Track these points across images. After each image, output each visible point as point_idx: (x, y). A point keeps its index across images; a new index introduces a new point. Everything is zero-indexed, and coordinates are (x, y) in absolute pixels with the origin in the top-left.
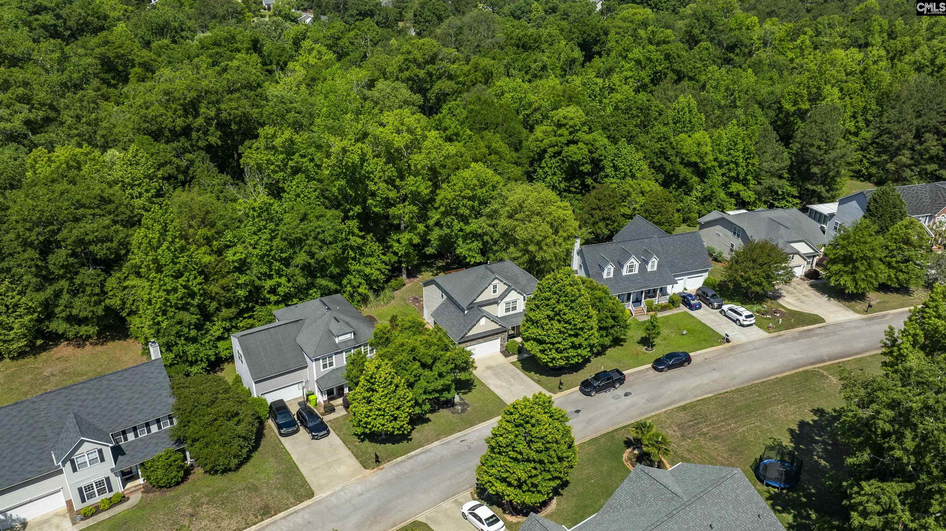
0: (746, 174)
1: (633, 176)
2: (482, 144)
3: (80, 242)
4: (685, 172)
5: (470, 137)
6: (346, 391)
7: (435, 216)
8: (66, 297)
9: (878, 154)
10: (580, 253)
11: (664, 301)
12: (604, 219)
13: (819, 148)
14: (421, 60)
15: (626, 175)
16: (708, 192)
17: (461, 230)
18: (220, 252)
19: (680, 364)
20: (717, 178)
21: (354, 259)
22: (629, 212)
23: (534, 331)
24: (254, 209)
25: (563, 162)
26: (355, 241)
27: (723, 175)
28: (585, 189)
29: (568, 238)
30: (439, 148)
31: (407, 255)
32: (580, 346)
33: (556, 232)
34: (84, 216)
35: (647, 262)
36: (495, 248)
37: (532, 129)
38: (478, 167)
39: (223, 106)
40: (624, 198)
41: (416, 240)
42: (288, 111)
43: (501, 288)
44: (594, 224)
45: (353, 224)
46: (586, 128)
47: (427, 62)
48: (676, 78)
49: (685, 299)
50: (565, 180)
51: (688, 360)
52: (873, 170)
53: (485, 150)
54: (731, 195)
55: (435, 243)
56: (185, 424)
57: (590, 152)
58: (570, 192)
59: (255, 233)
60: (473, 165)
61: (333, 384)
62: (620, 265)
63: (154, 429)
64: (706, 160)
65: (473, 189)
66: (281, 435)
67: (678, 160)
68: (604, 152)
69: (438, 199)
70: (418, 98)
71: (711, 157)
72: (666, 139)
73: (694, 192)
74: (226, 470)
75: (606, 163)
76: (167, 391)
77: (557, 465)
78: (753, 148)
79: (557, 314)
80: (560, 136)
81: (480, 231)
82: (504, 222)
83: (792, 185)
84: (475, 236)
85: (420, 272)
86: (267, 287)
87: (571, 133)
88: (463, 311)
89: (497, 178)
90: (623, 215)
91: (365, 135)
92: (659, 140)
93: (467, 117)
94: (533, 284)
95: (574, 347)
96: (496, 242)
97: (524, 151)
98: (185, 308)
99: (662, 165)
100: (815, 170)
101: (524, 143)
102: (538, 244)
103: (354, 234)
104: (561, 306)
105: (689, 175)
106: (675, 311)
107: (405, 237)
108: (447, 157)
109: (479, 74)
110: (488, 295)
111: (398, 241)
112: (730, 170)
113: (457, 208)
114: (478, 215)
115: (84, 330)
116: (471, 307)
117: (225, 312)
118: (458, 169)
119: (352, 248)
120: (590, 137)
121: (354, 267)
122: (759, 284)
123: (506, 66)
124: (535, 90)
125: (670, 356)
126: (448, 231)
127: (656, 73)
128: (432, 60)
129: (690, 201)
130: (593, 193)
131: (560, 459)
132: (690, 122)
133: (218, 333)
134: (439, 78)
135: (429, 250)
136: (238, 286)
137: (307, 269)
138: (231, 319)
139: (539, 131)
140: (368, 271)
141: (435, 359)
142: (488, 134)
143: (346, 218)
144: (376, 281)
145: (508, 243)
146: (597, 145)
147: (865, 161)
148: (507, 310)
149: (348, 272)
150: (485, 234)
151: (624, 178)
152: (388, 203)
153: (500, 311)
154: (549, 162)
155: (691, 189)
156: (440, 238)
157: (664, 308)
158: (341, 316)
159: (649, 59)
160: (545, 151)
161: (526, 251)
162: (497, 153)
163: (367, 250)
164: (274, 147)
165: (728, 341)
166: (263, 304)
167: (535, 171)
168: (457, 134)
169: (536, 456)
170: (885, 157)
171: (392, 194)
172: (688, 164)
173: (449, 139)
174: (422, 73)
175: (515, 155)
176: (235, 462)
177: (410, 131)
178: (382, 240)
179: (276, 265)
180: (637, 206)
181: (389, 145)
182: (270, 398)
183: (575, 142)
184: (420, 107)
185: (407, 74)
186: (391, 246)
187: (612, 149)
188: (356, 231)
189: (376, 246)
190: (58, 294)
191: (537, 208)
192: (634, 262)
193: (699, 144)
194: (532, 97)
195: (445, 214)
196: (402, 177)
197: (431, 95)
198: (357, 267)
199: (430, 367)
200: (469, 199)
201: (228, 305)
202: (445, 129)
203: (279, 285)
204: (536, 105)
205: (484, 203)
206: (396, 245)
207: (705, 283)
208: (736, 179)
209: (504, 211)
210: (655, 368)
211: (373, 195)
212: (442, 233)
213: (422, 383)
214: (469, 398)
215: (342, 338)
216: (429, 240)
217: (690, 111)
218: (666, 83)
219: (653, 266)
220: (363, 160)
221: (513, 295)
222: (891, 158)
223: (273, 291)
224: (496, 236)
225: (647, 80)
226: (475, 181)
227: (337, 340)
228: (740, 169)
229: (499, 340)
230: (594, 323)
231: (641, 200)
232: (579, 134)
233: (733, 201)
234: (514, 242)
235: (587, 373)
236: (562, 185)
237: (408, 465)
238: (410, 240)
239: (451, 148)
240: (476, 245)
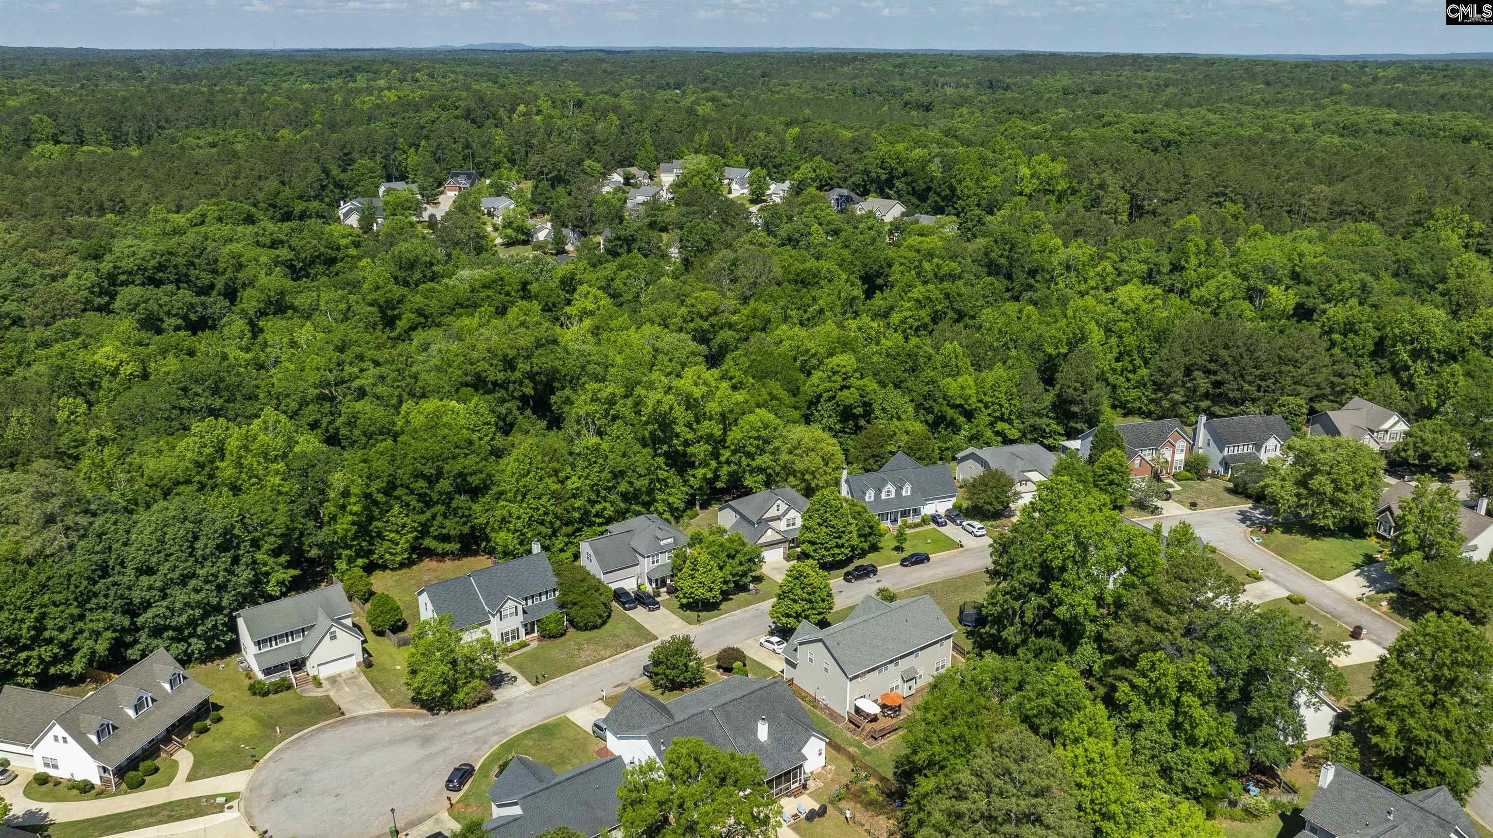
0: (1010, 414)
1: (899, 418)
2: (764, 391)
3: (460, 474)
4: (950, 413)
5: (753, 385)
6: (668, 582)
7: (726, 454)
8: (439, 518)
9: (1155, 391)
10: (847, 481)
11: (917, 520)
12: (873, 456)
13: (1075, 389)
14: (705, 314)
15: (892, 416)
16: (974, 431)
17: (748, 465)
18: (562, 482)
19: (922, 562)
20: (983, 418)
21: (660, 490)
22: (894, 449)
23: (809, 536)
24: (587, 448)
25: (838, 405)
26: (662, 474)
27: (989, 415)
28: (858, 428)
29: (837, 468)
30: (729, 397)
31: (700, 488)
32: (843, 546)
33: (827, 464)
34: (459, 455)
35: (901, 488)
36: (778, 479)
37: (809, 374)
38: (760, 411)
39: (535, 361)
40: (891, 437)
41: (710, 475)
42: (588, 362)
43: (783, 507)
44: (866, 460)
45: (661, 460)
46: (858, 375)
47: (710, 315)
48: (956, 316)
49: (935, 519)
50: (840, 421)
51: (927, 559)
52: (1152, 407)
53: (767, 397)
54: (997, 433)
55: (724, 478)
56: (563, 594)
57: (861, 396)
58: (845, 433)
59: (587, 467)
60: (757, 410)
61: (659, 576)
62: (879, 491)
63: (544, 598)
64: (970, 402)
65: (758, 431)
66: (626, 609)
67: (945, 402)
68: (873, 396)
69: (729, 439)
70: (703, 349)
71: (974, 399)
72: (933, 382)
73: (963, 432)
74: (595, 627)
75: (875, 406)
76: (551, 573)
77: (821, 604)
78: (1015, 390)
79: (825, 521)
80: (834, 382)
81: (764, 466)
82: (784, 457)
83: (1058, 424)
84: (761, 470)
85: (711, 505)
86: (594, 511)
87: (844, 379)
88: (753, 524)
89: (778, 421)
90: (890, 452)
91: (670, 388)
92: (927, 384)
93: (749, 367)
94: (807, 504)
95: (838, 546)
96: (778, 474)
97: (802, 396)
98: (542, 523)
99: (931, 407)
100: (1075, 409)
101: (802, 389)
102: (813, 473)
103: (661, 469)
104: (828, 515)
105: (955, 417)
106: (926, 528)
107: (700, 472)
108: (737, 404)
109: (757, 320)
110: (772, 512)
111: (694, 476)
112: (995, 411)
113: (744, 447)
114: (762, 452)
115: (448, 547)
116: (759, 522)
117: (565, 530)
118: (744, 413)
119: (658, 480)
120: (860, 383)
121: (660, 496)
122: (991, 504)
123: (782, 308)
124: (812, 337)
125: (912, 556)
126: (736, 468)
127: (937, 312)
128: (715, 313)
129: (958, 439)
130: (864, 432)
131: (823, 600)
132: (957, 366)
133: (561, 546)
134: (721, 328)
135: (719, 485)
136: (574, 509)
137: (625, 497)
138: (568, 536)
139: (817, 375)
140: (671, 500)
141: (737, 552)
142: (771, 383)
143: (656, 455)
144: (677, 509)
145: (787, 475)
146: (868, 390)
147: (1144, 399)
148: (788, 525)
149: (655, 500)
150: (768, 467)
151: (891, 419)
152: (687, 444)
153: (782, 525)
154: (825, 407)
155: (959, 429)
156: (729, 474)
157: (916, 526)
158: (662, 526)
159: (928, 298)
160: (820, 396)
161: (804, 480)
162: (777, 399)
163: (670, 481)
164: (598, 399)
165: (962, 546)
166: (589, 526)
167: (812, 414)
168: (741, 383)
169: (807, 596)
170: (1160, 394)
171: (690, 436)
172: (954, 406)
173: (734, 388)
174: (706, 325)
175: (793, 400)
176: (600, 621)
177: (706, 383)
178: (681, 472)
179: (603, 493)
180: (902, 444)
181: (688, 396)
182: (614, 586)
183: (848, 388)
184: (705, 356)
185: (692, 325)
186: (688, 481)
187: (881, 392)
188: (663, 466)
189: (677, 479)
190: (434, 517)
191: (811, 445)
192: (890, 487)
193: (962, 388)
194: (810, 345)
195: (734, 452)
196: (698, 422)
197: (714, 344)
198: (663, 497)
199: (733, 557)
200: (755, 439)
201: (567, 525)
202: (731, 379)
203: (605, 508)
204: (813, 351)
205: (767, 442)
206: (692, 479)
207: (955, 507)
208: (1002, 419)
209: (785, 448)
210: (902, 565)
211: (677, 436)
212: (730, 469)
213: (728, 567)
214: (759, 586)
215: (665, 541)
216: (719, 476)
217: (956, 357)
218: (944, 325)
219: (907, 491)
220: (671, 408)
221: (792, 514)
222: (1166, 395)
223: (597, 515)
224: (778, 469)
225: (927, 320)
226: (759, 424)
227: (662, 543)
228: (1004, 410)
229: (782, 549)
230: (853, 528)
231: (905, 438)
232: (851, 380)
233: (999, 439)
234: (794, 473)
235: (851, 567)
236: (838, 427)
237: (720, 623)
238: (705, 474)
239: (740, 396)
240: (761, 477)
